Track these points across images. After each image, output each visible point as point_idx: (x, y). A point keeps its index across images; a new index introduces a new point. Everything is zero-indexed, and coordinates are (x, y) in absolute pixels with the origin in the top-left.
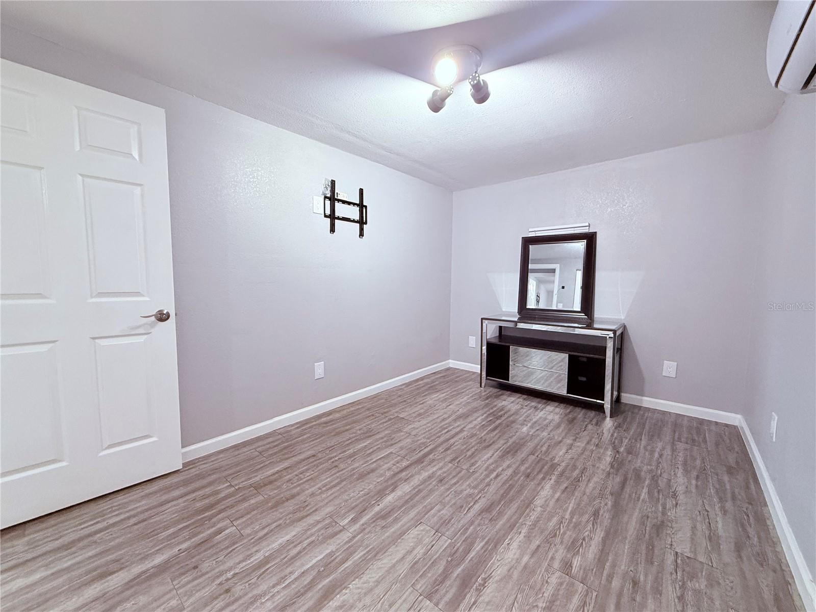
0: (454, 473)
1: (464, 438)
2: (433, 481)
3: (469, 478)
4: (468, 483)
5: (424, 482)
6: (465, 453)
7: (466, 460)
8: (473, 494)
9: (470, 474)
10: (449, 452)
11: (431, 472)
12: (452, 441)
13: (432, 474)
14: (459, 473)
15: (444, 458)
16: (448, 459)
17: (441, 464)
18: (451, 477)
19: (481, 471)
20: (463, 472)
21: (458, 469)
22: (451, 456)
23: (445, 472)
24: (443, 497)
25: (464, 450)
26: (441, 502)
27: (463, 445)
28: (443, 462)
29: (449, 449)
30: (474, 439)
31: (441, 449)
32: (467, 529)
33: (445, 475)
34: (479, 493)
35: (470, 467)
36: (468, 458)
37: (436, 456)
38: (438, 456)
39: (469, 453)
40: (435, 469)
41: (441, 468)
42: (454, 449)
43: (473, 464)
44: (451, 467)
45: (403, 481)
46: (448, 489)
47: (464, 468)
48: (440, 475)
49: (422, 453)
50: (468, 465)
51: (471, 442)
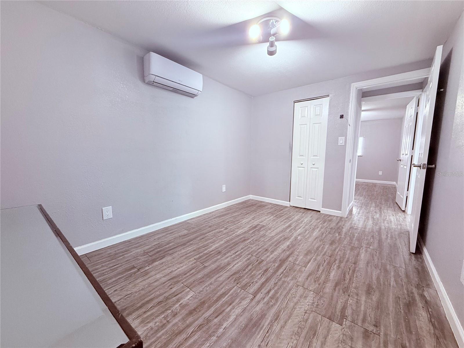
0: (260, 254)
1: (253, 283)
2: (270, 250)
3: (252, 252)
4: (253, 249)
5: (275, 250)
6: (253, 267)
7: (252, 262)
8: (250, 245)
9: (251, 254)
10: (265, 268)
11: (273, 254)
12: (263, 280)
13: (272, 253)
14: (257, 254)
15: (267, 264)
16: (265, 263)
17: (268, 259)
18: (262, 252)
19: (245, 255)
20: (254, 255)
21: (257, 256)
22: (262, 265)
23: (265, 254)
24: (264, 244)
25: (254, 270)
26: (265, 242)
27: (254, 275)
28: (267, 260)
29: (265, 271)
30: (244, 282)
31: (271, 271)
32: (254, 235)
33: (265, 253)
34: (248, 245)
35: (250, 258)
36: (251, 264)
37: (273, 265)
38: (272, 265)
39: (250, 267)
40: (271, 256)
41: (268, 257)
42: (261, 271)
43: (248, 259)
44: (262, 257)
45: (286, 249)
46: (262, 246)
47: (255, 257)
48: (268, 253)
49: (284, 267)
50: (252, 259)
51: (247, 278)
